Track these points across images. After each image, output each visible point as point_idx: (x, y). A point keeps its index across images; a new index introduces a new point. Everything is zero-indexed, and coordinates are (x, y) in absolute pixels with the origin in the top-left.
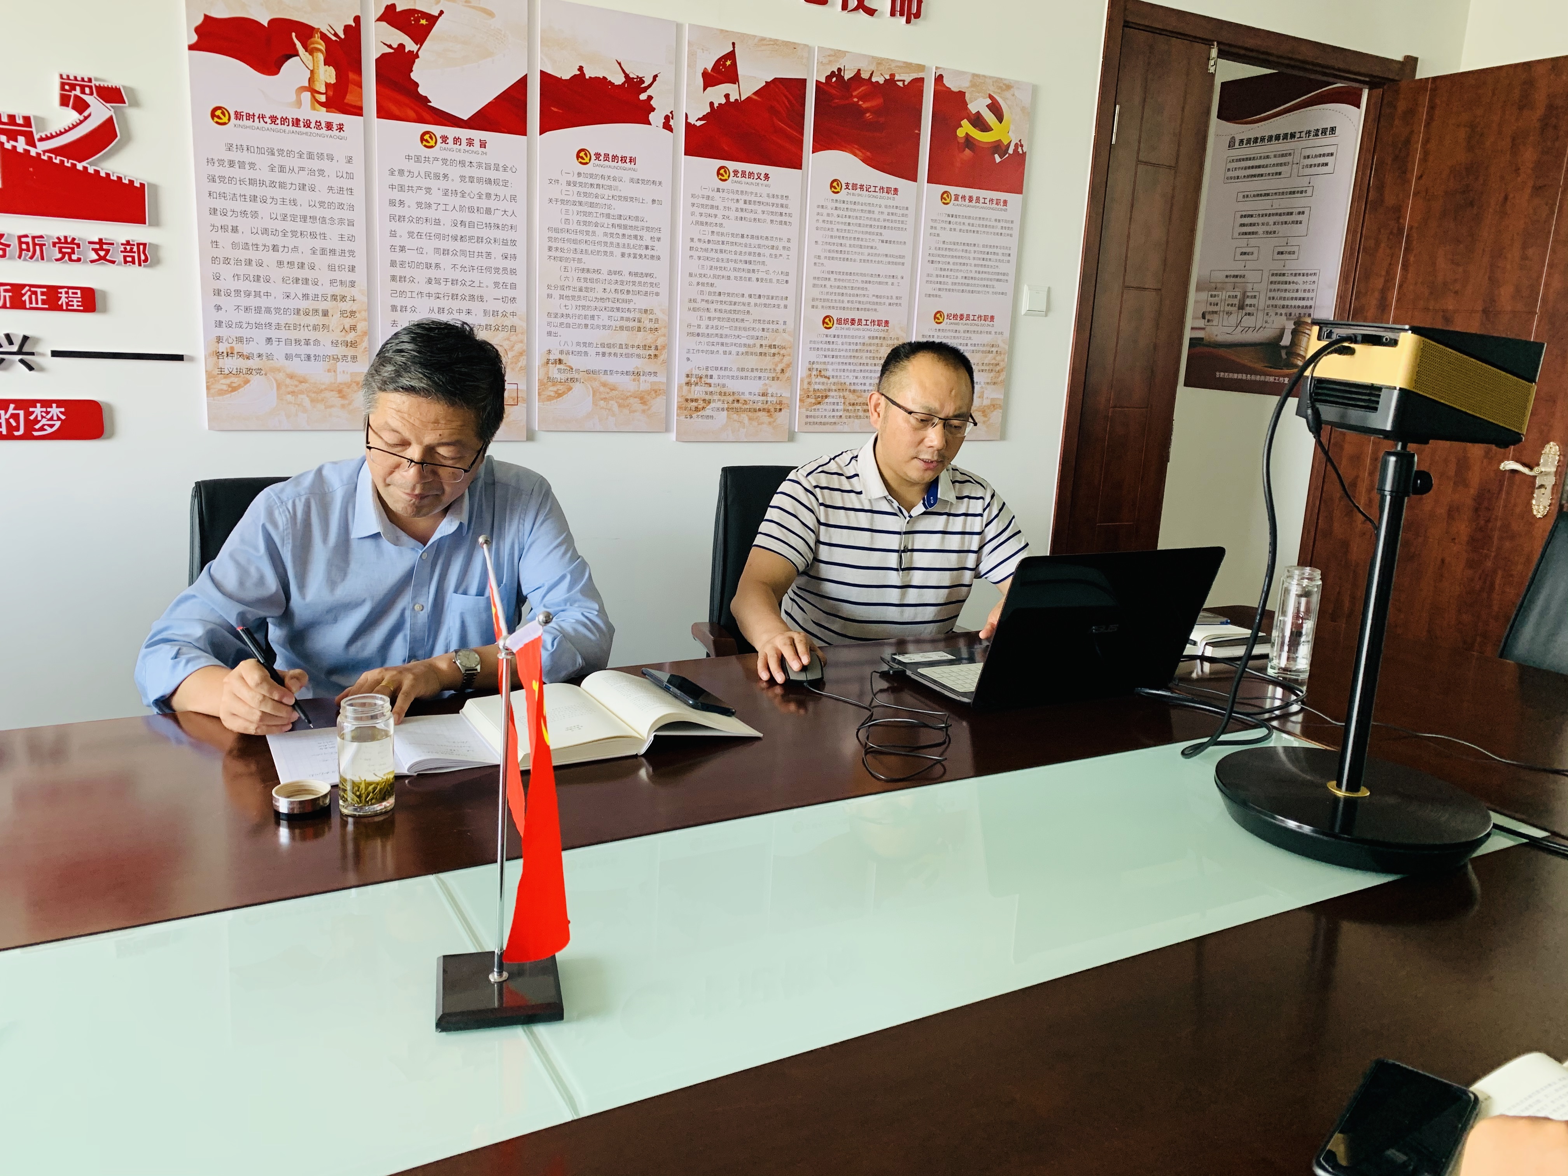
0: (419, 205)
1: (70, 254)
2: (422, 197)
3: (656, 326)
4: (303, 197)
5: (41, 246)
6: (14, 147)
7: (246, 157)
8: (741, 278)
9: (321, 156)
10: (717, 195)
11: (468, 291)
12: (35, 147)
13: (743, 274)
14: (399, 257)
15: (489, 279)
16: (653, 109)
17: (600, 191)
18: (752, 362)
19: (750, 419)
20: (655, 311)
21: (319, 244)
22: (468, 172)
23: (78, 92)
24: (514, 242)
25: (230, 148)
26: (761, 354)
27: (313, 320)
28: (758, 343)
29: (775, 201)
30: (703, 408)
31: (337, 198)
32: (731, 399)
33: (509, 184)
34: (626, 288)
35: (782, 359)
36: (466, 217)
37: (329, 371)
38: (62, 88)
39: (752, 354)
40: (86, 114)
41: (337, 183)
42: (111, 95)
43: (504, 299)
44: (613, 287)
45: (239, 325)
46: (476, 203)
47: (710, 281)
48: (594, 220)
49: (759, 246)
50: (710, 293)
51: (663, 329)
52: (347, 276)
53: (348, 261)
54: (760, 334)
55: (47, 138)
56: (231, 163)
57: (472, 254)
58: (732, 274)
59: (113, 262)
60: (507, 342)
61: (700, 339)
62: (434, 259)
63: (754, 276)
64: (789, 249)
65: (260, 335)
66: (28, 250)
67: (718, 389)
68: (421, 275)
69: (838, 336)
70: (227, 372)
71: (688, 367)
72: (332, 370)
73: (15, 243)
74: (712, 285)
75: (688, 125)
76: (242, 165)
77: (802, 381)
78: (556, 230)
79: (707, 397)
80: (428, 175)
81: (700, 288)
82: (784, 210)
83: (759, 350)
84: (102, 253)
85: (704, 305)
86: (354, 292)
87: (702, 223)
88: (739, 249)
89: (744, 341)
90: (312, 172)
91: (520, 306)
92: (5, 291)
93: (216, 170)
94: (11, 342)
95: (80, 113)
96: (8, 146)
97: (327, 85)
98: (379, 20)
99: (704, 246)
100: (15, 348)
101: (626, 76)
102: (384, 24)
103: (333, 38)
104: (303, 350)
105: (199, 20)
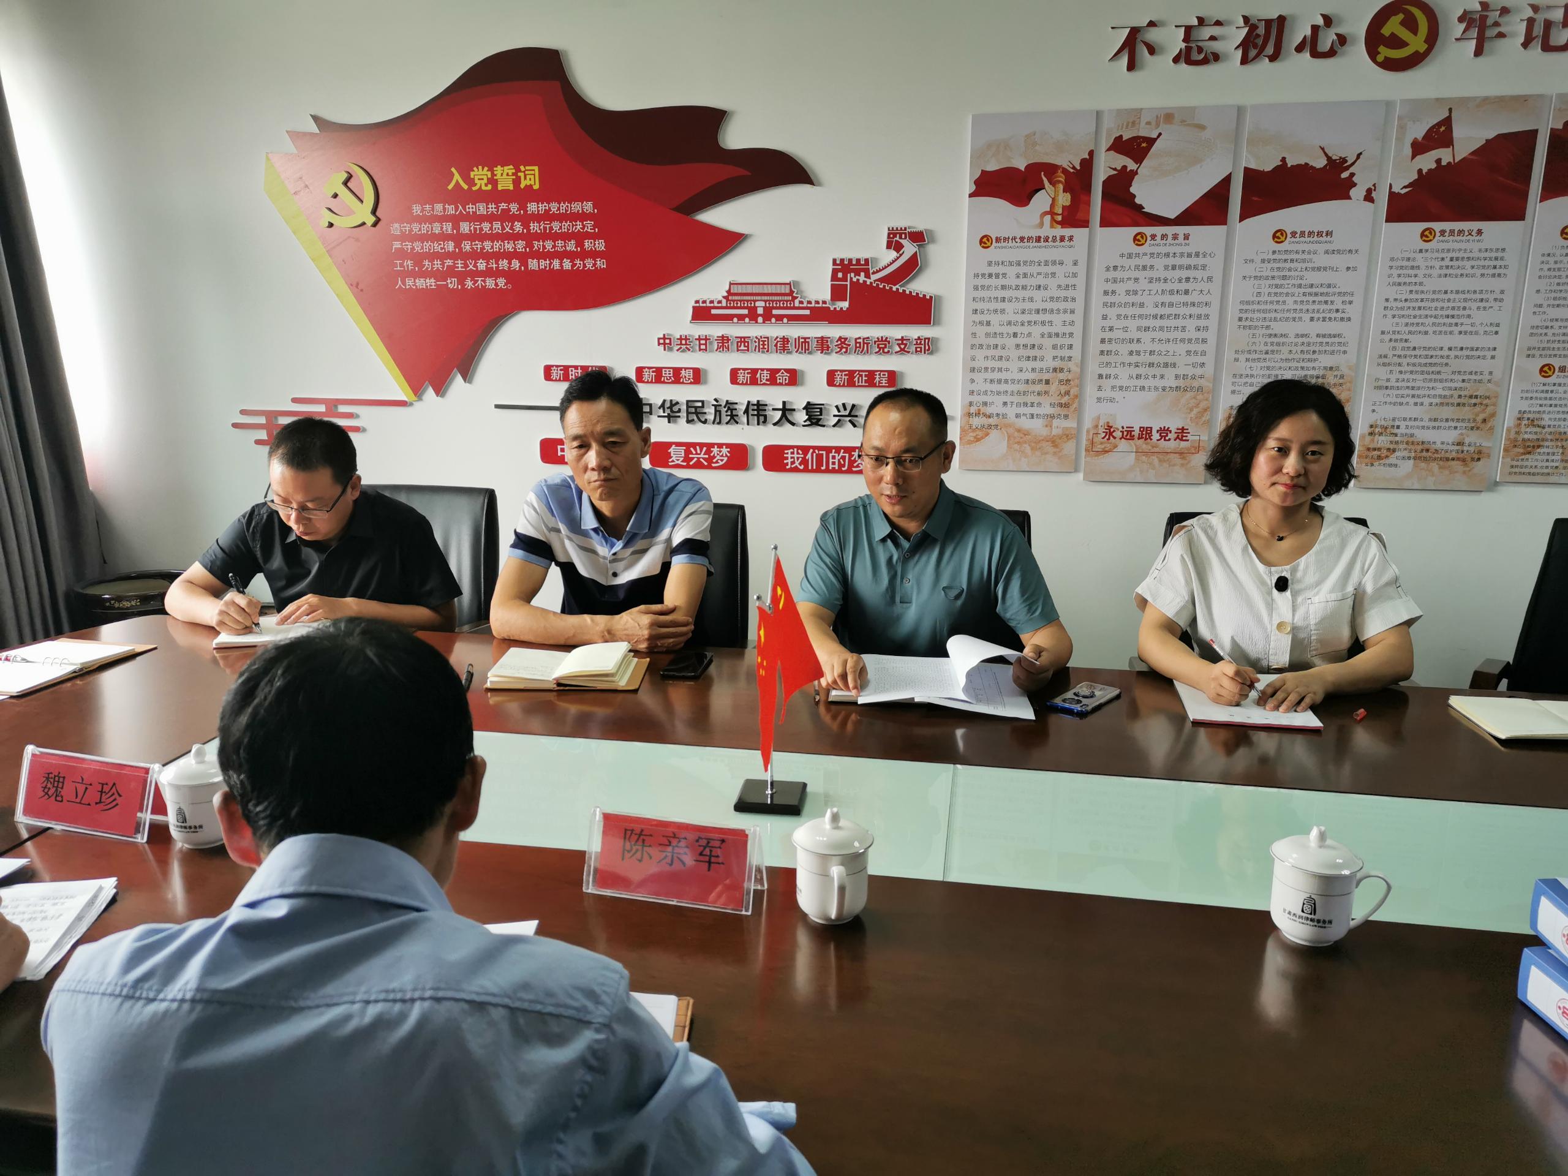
0: (1128, 292)
1: (883, 348)
2: (1131, 285)
3: (1341, 381)
4: (1038, 295)
5: (868, 344)
6: (858, 280)
7: (1000, 269)
8: (1441, 332)
9: (1054, 263)
10: (1419, 256)
11: (1162, 360)
12: (870, 278)
13: (1444, 329)
14: (1108, 335)
15: (1182, 348)
16: (1355, 185)
17: (1293, 265)
18: (1447, 412)
19: (1440, 468)
20: (1341, 368)
21: (1046, 329)
22: (1171, 261)
23: (898, 238)
24: (1207, 316)
25: (990, 264)
26: (1458, 405)
27: (1038, 388)
28: (1456, 394)
29: (1487, 255)
30: (1387, 457)
31: (1063, 294)
32: (1419, 447)
33: (1207, 268)
34: (1312, 348)
35: (1484, 410)
36: (1167, 298)
37: (1046, 426)
38: (889, 237)
39: (1447, 404)
40: (901, 252)
41: (1064, 282)
42: (918, 237)
43: (1194, 365)
44: (1300, 348)
45: (985, 393)
46: (1176, 286)
47: (1405, 337)
48: (1285, 291)
49: (1465, 300)
50: (1403, 349)
51: (1348, 384)
52: (1066, 353)
53: (1067, 341)
54: (1460, 385)
55: (878, 271)
56: (990, 275)
57: (1169, 329)
58: (1430, 329)
59: (908, 352)
60: (1194, 400)
61: (1388, 392)
62: (1136, 335)
63: (1456, 329)
64: (1501, 300)
65: (999, 399)
66: (860, 347)
67: (1405, 439)
68: (1124, 348)
69: (1560, 385)
70: (974, 427)
71: (1373, 418)
72: (1049, 425)
73: (853, 343)
74: (1406, 341)
75: (1392, 195)
76: (997, 276)
77: (1509, 430)
78: (1248, 303)
79: (1391, 447)
80: (1137, 267)
81: (1393, 344)
82: (1498, 263)
83: (1456, 400)
84: (902, 346)
85: (1396, 360)
86: (1071, 365)
87: (1399, 284)
88: (1439, 305)
89: (1440, 392)
90: (1046, 275)
91: (1209, 370)
92: (845, 375)
93: (980, 282)
94: (845, 409)
95: (898, 252)
96: (855, 280)
97: (1064, 207)
98: (1108, 150)
99: (1400, 305)
100: (847, 413)
101: (1329, 158)
102: (1112, 152)
103: (1072, 171)
104: (1029, 410)
105: (978, 174)
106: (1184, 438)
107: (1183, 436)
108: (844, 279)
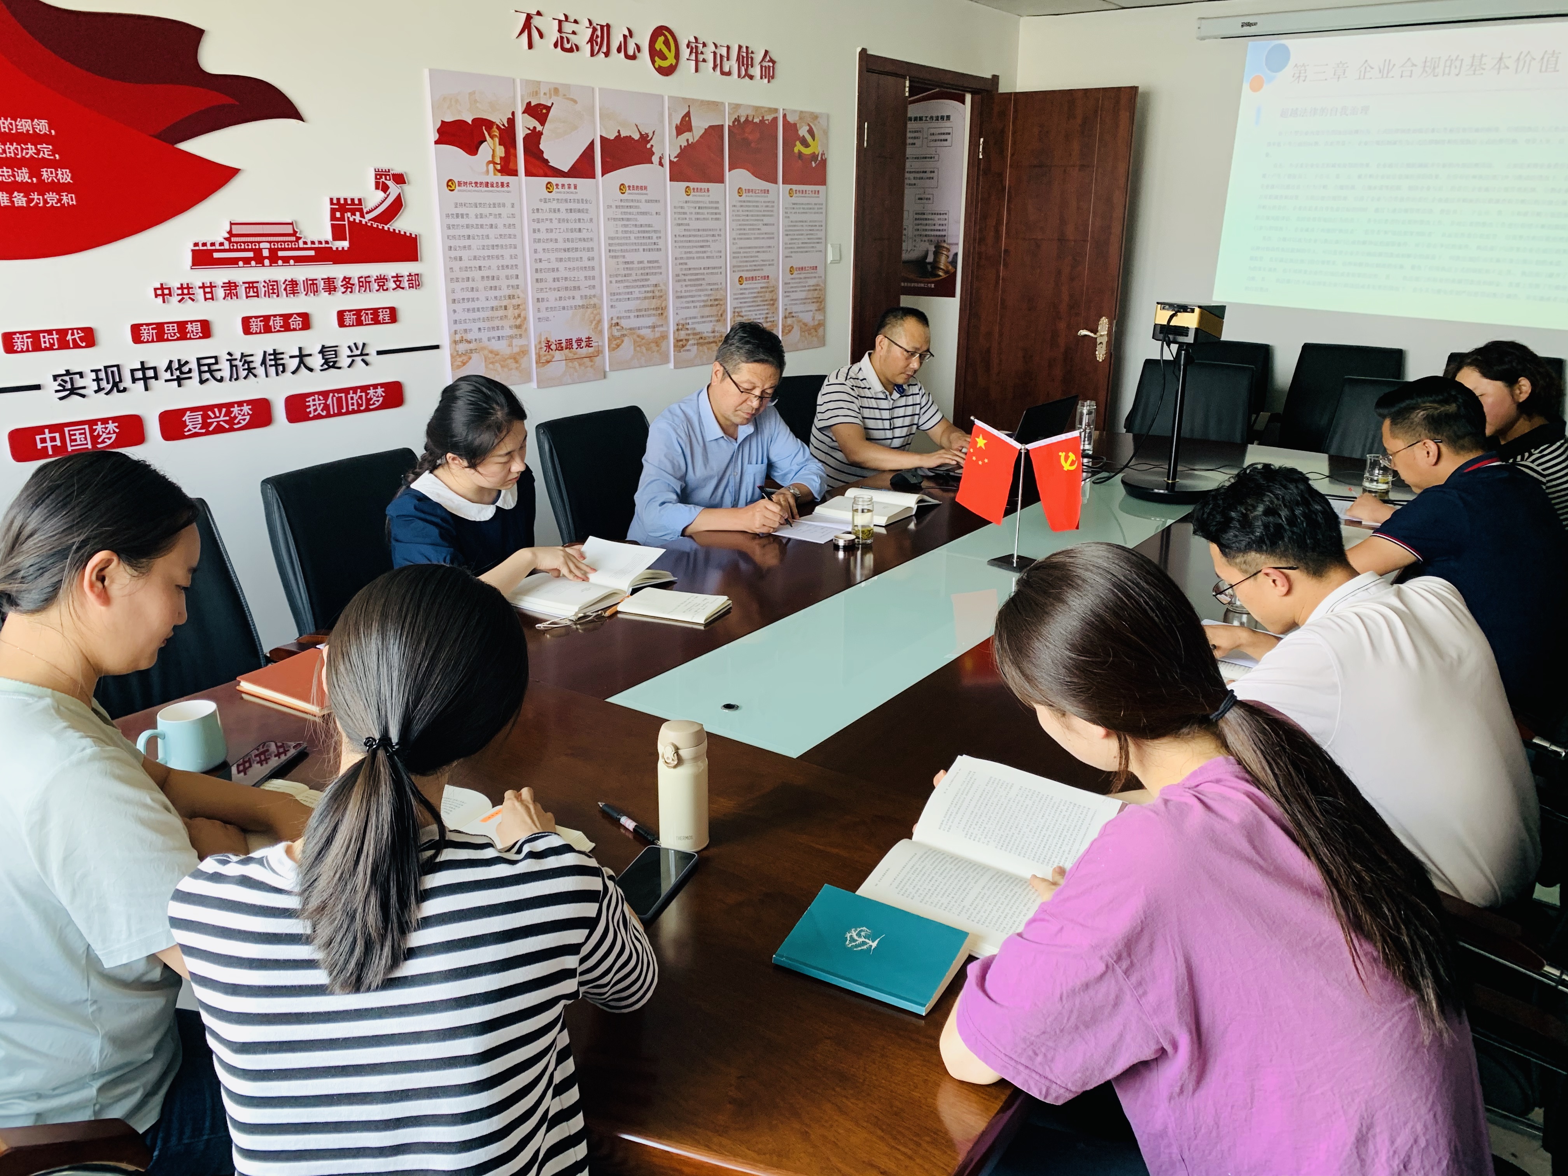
0: (547, 230)
1: (383, 286)
2: (548, 225)
3: (660, 294)
4: (492, 232)
5: (369, 282)
6: (355, 220)
7: (464, 210)
8: (699, 257)
9: (499, 205)
10: (685, 205)
11: (572, 284)
12: (364, 218)
13: (700, 255)
14: (539, 266)
15: (582, 274)
16: (654, 154)
17: (632, 210)
20: (660, 285)
21: (500, 262)
22: (569, 206)
23: (383, 179)
24: (592, 249)
25: (457, 205)
26: (711, 305)
27: (501, 313)
28: (709, 298)
29: (711, 205)
30: (686, 345)
31: (508, 231)
32: (698, 337)
33: (588, 212)
34: (645, 271)
36: (570, 235)
38: (376, 178)
39: (706, 306)
40: (387, 193)
41: (507, 221)
42: (400, 179)
43: (589, 287)
44: (640, 272)
45: (465, 321)
46: (574, 226)
47: (685, 261)
48: (629, 229)
49: (706, 235)
50: (685, 269)
51: (664, 296)
52: (515, 282)
53: (514, 272)
54: (710, 292)
55: (370, 211)
56: (457, 216)
57: (573, 259)
58: (695, 255)
59: (403, 288)
60: (592, 315)
61: (681, 300)
62: (555, 265)
63: (704, 255)
64: (720, 235)
65: (475, 326)
66: (363, 286)
67: (693, 332)
68: (550, 276)
69: (746, 289)
70: (459, 353)
71: (677, 319)
72: (510, 345)
73: (356, 282)
74: (686, 264)
75: (671, 162)
76: (463, 216)
78: (611, 238)
79: (687, 337)
80: (550, 210)
81: (680, 266)
82: (717, 211)
83: (709, 303)
84: (398, 283)
85: (681, 277)
86: (518, 292)
87: (679, 224)
88: (697, 239)
89: (702, 298)
90: (496, 216)
91: (599, 290)
92: (353, 314)
93: (450, 221)
94: (357, 349)
95: (385, 192)
96: (351, 219)
97: (501, 158)
98: (524, 113)
99: (680, 239)
100: (359, 352)
101: (640, 133)
102: (526, 115)
103: (503, 128)
104: (496, 333)
105: (439, 124)
106: (591, 345)
107: (589, 344)
108: (342, 219)
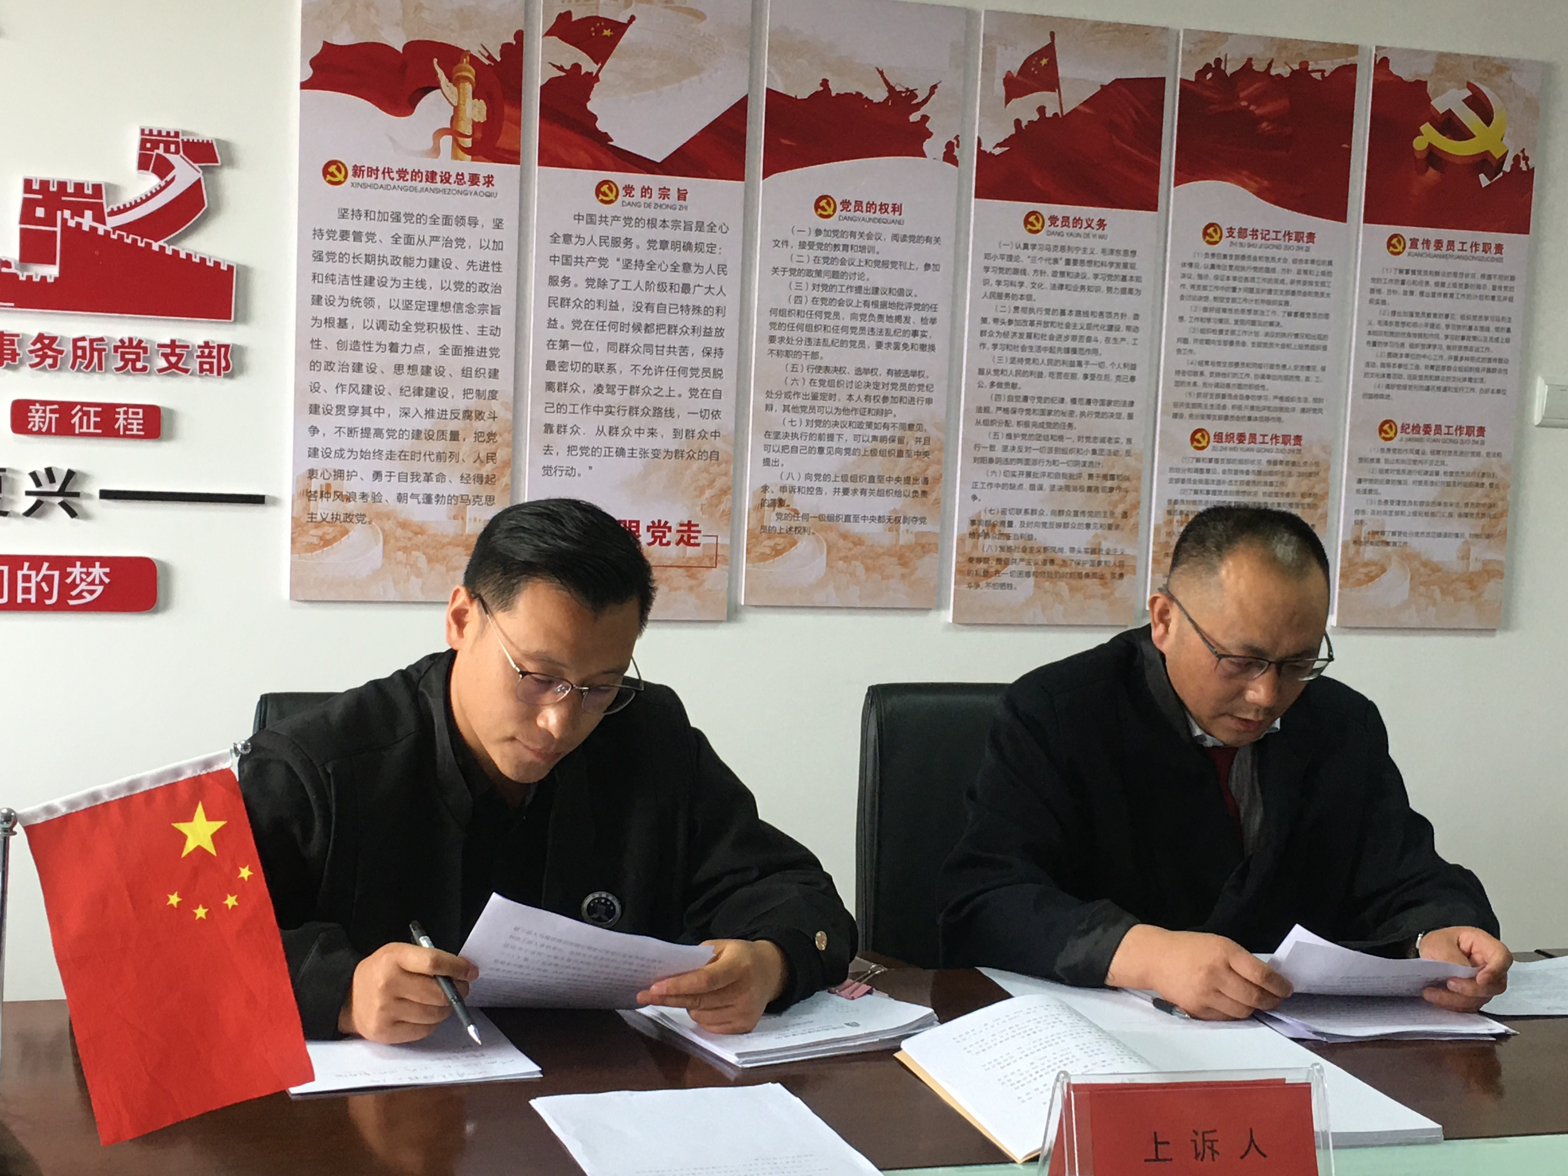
0: (590, 282)
1: (134, 361)
2: (593, 270)
3: (927, 448)
4: (433, 276)
5: (100, 351)
6: (79, 225)
7: (363, 225)
8: (1059, 374)
9: (460, 220)
10: (1023, 254)
11: (652, 402)
12: (104, 223)
13: (1064, 369)
14: (558, 355)
15: (681, 384)
16: (929, 135)
17: (848, 255)
18: (1076, 500)
19: (1071, 589)
20: (926, 427)
21: (450, 340)
22: (659, 234)
23: (161, 151)
24: (720, 332)
25: (343, 214)
26: (1090, 489)
27: (438, 446)
28: (1086, 471)
29: (1114, 258)
30: (997, 572)
31: (479, 277)
32: (1041, 557)
33: (717, 250)
34: (882, 392)
35: (1125, 497)
36: (655, 297)
37: (455, 517)
38: (143, 146)
39: (1075, 489)
40: (168, 178)
41: (481, 256)
42: (202, 154)
43: (703, 414)
44: (863, 392)
45: (340, 454)
46: (670, 277)
47: (1011, 379)
48: (838, 296)
49: (1089, 326)
50: (1010, 398)
51: (936, 452)
52: (487, 384)
53: (488, 363)
54: (1089, 458)
55: (120, 211)
56: (344, 235)
57: (660, 350)
58: (1046, 369)
59: (186, 371)
60: (705, 475)
61: (994, 467)
62: (606, 358)
63: (1079, 371)
64: (1136, 330)
65: (365, 467)
66: (84, 357)
67: (1021, 543)
68: (587, 381)
69: (1217, 461)
70: (319, 518)
71: (974, 510)
72: (459, 516)
73: (68, 348)
74: (1014, 386)
75: (982, 155)
76: (357, 236)
77: (1157, 529)
78: (782, 312)
79: (1004, 555)
80: (603, 240)
81: (996, 390)
82: (1128, 272)
83: (1086, 482)
84: (173, 359)
85: (1001, 416)
86: (495, 405)
87: (1000, 296)
88: (1056, 331)
89: (1063, 469)
90: (448, 242)
91: (727, 422)
92: (52, 411)
93: (325, 245)
94: (52, 479)
95: (162, 177)
96: (72, 223)
97: (475, 125)
98: (549, 33)
99: (1003, 328)
100: (56, 488)
101: (891, 89)
102: (555, 38)
103: (487, 62)
104: (422, 488)
105: (317, 48)
106: (692, 541)
107: (689, 537)
108: (50, 220)
